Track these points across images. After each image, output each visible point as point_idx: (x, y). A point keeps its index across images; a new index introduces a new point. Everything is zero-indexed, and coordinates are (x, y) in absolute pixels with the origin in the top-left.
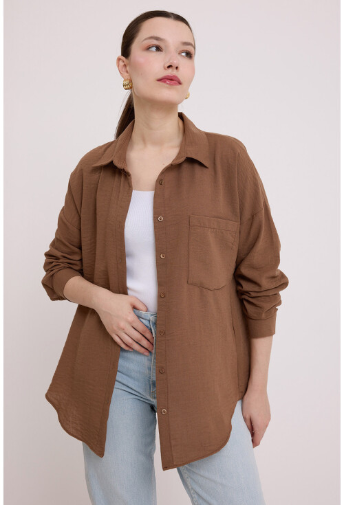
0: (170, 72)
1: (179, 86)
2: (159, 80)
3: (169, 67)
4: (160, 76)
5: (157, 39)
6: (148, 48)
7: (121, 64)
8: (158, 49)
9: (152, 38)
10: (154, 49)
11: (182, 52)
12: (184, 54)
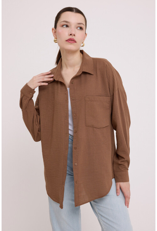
0: (71, 37)
1: (75, 43)
2: (66, 41)
3: (71, 35)
4: (67, 39)
5: (66, 22)
6: (63, 26)
7: (54, 31)
8: (67, 26)
9: (64, 21)
10: (65, 26)
11: (78, 27)
12: (79, 28)
